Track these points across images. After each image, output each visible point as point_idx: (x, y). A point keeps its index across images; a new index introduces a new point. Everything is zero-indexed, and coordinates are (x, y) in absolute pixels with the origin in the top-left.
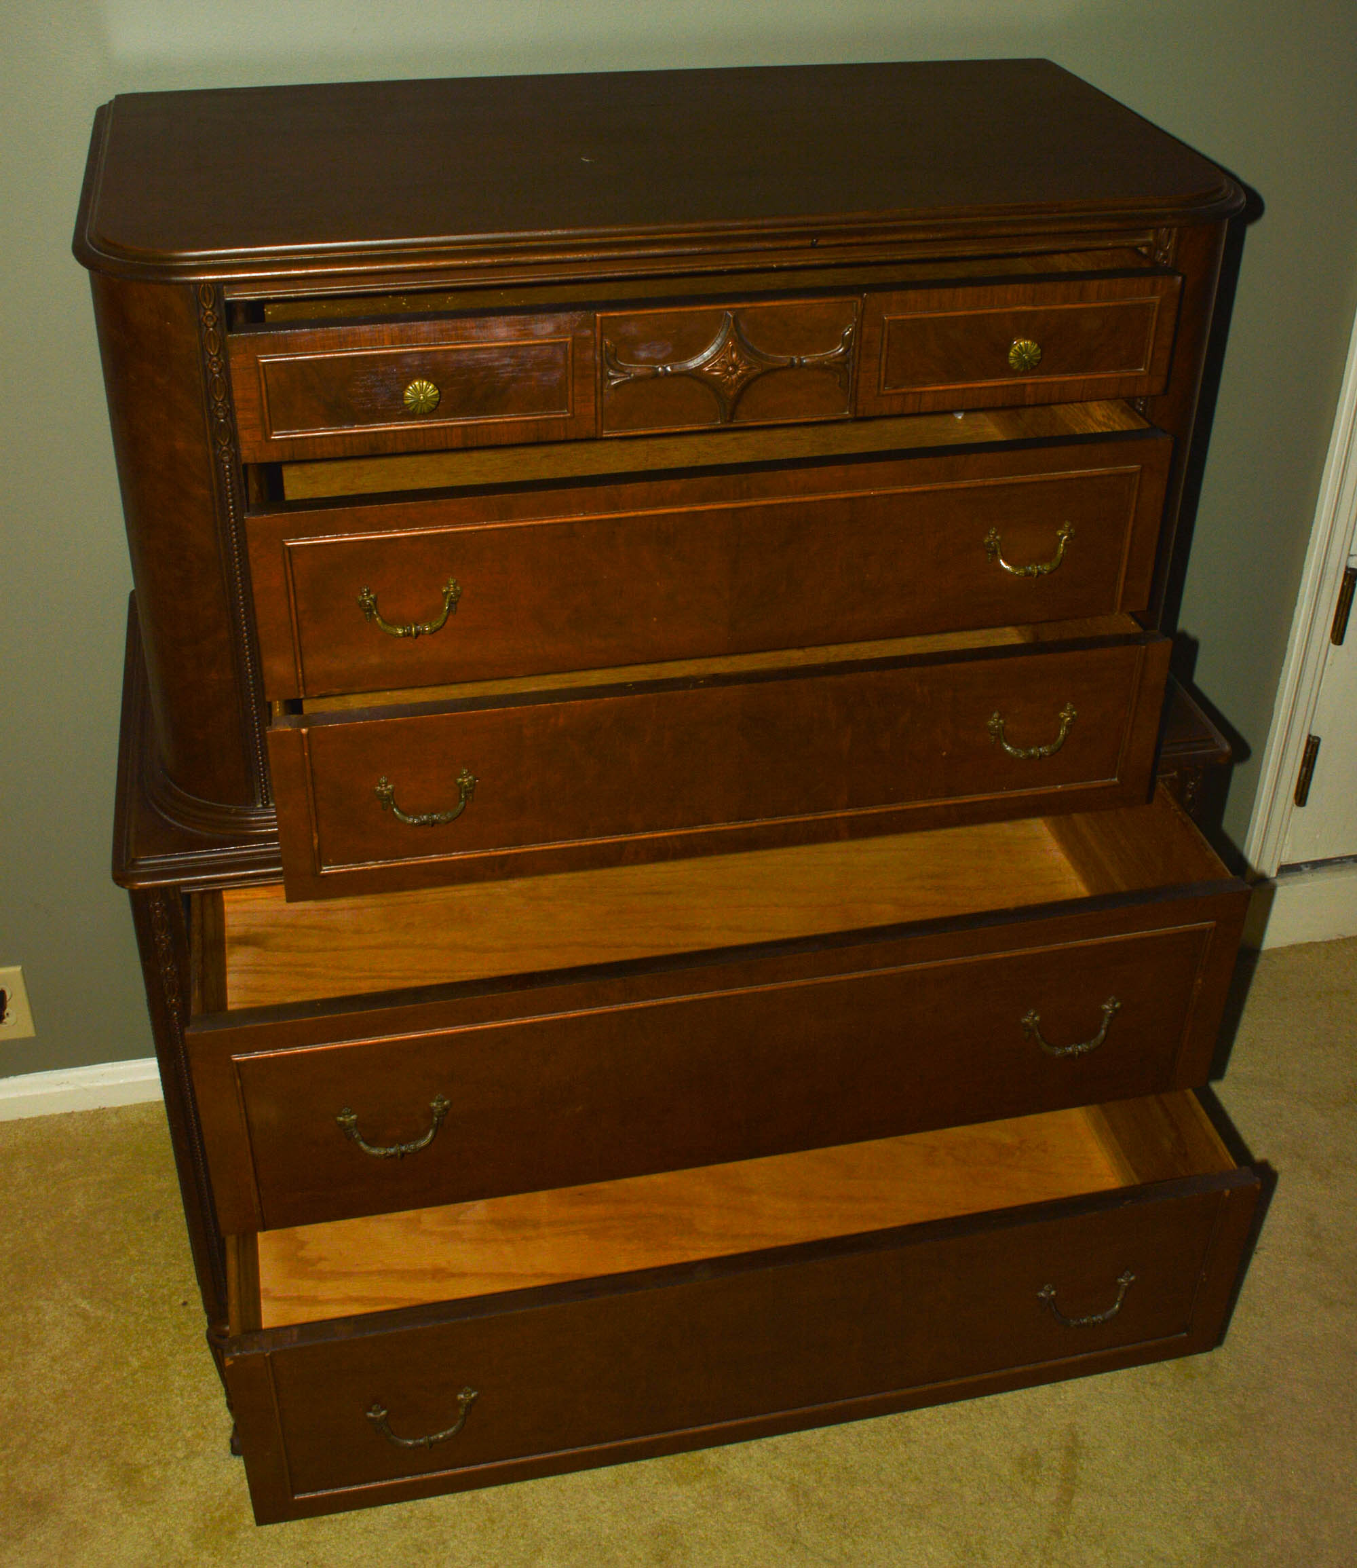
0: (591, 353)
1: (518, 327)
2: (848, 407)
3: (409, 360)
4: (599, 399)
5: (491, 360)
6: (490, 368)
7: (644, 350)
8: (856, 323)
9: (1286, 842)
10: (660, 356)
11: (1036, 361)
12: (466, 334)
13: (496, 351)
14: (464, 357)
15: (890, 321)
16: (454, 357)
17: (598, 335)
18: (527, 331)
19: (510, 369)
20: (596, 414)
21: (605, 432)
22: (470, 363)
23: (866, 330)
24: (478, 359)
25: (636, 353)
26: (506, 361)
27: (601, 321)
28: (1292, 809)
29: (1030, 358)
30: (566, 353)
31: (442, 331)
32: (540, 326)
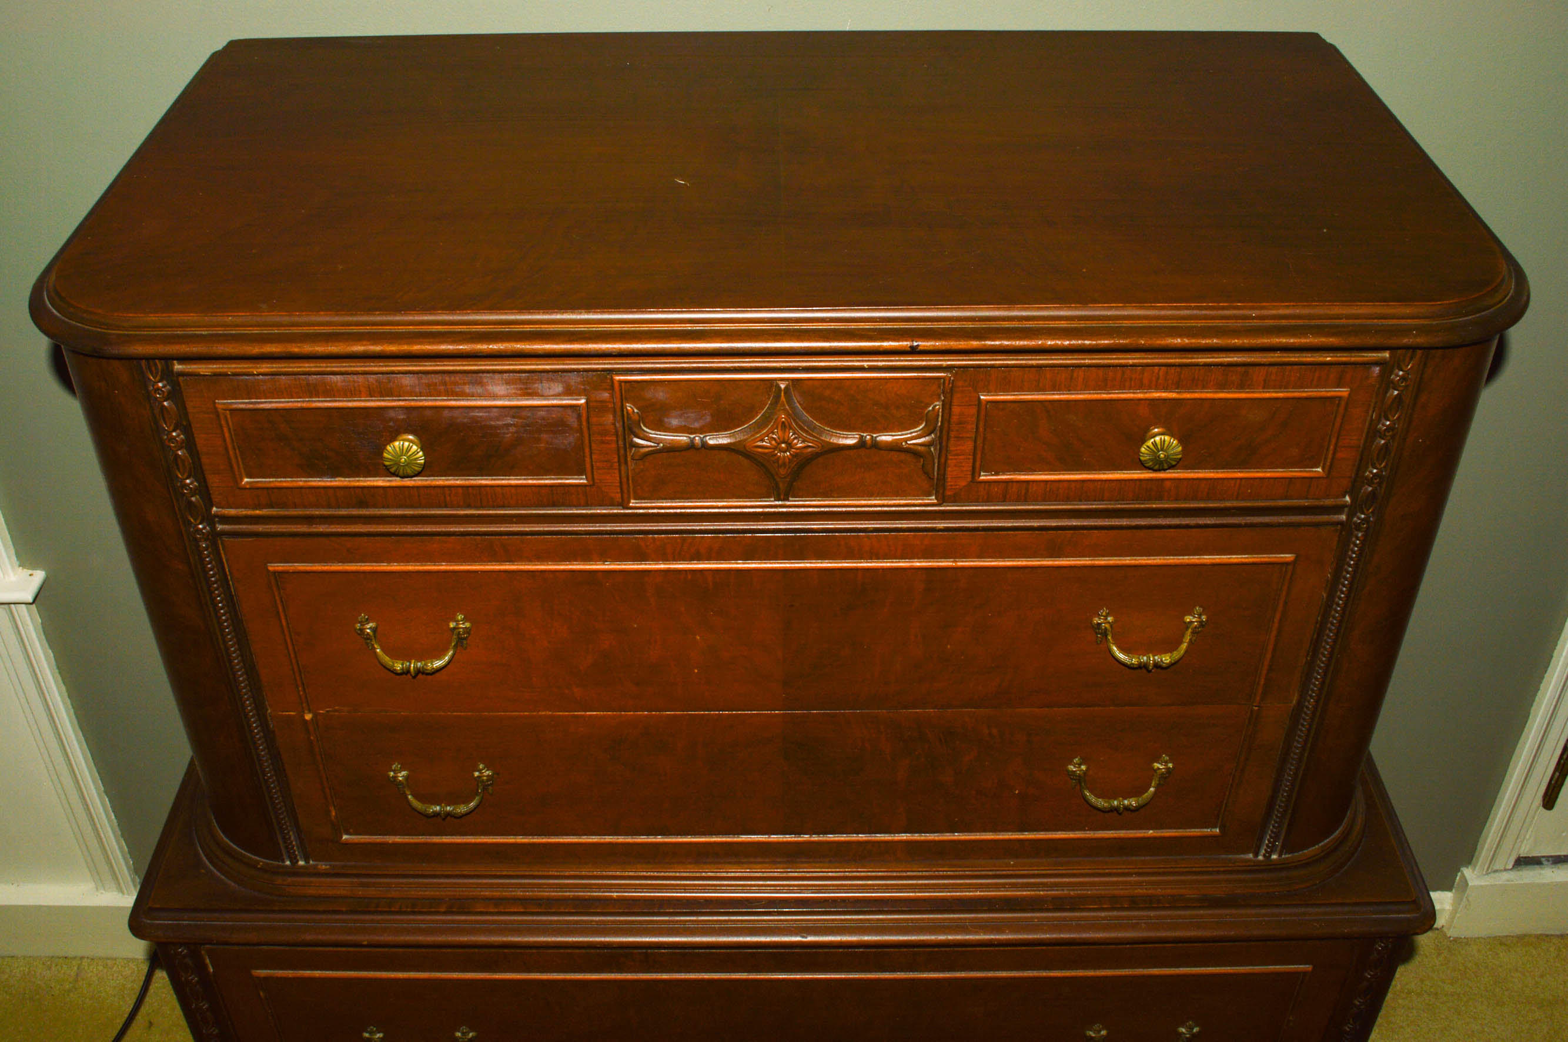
0: (611, 417)
1: (518, 386)
2: (934, 492)
3: (392, 414)
4: (623, 468)
5: (491, 419)
6: (491, 427)
7: (676, 417)
8: (943, 401)
9: (1528, 837)
10: (697, 425)
11: (1174, 460)
12: (458, 390)
13: (495, 410)
14: (456, 413)
15: (988, 402)
16: (446, 413)
17: (617, 400)
18: (530, 391)
19: (512, 429)
20: (621, 482)
21: (632, 501)
22: (465, 420)
23: (956, 410)
24: (473, 418)
25: (666, 420)
26: (509, 421)
27: (620, 386)
28: (1537, 810)
29: (1167, 457)
30: (579, 416)
31: (429, 385)
32: (545, 385)
